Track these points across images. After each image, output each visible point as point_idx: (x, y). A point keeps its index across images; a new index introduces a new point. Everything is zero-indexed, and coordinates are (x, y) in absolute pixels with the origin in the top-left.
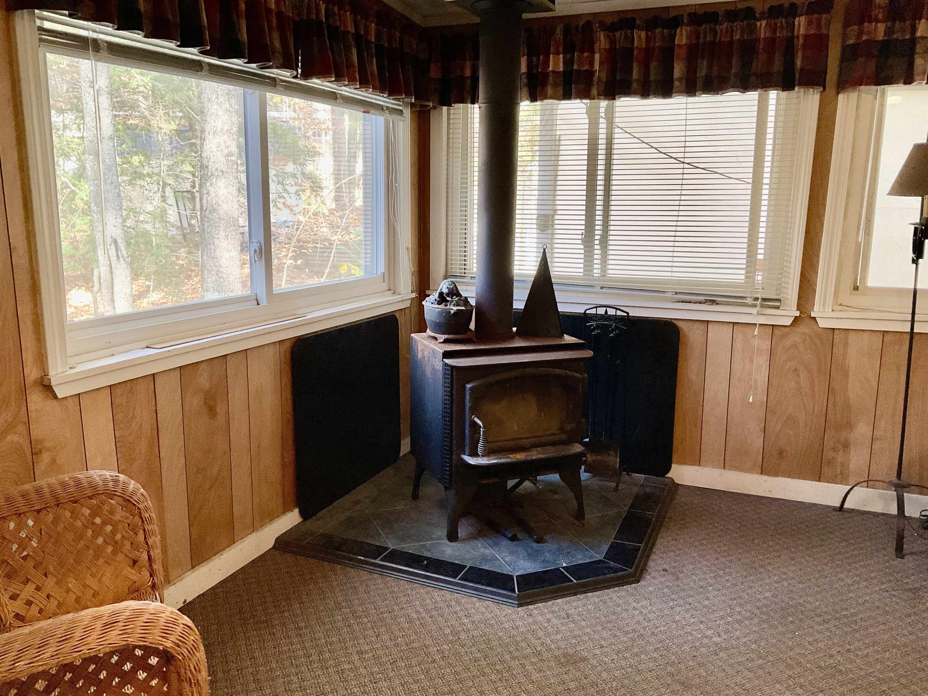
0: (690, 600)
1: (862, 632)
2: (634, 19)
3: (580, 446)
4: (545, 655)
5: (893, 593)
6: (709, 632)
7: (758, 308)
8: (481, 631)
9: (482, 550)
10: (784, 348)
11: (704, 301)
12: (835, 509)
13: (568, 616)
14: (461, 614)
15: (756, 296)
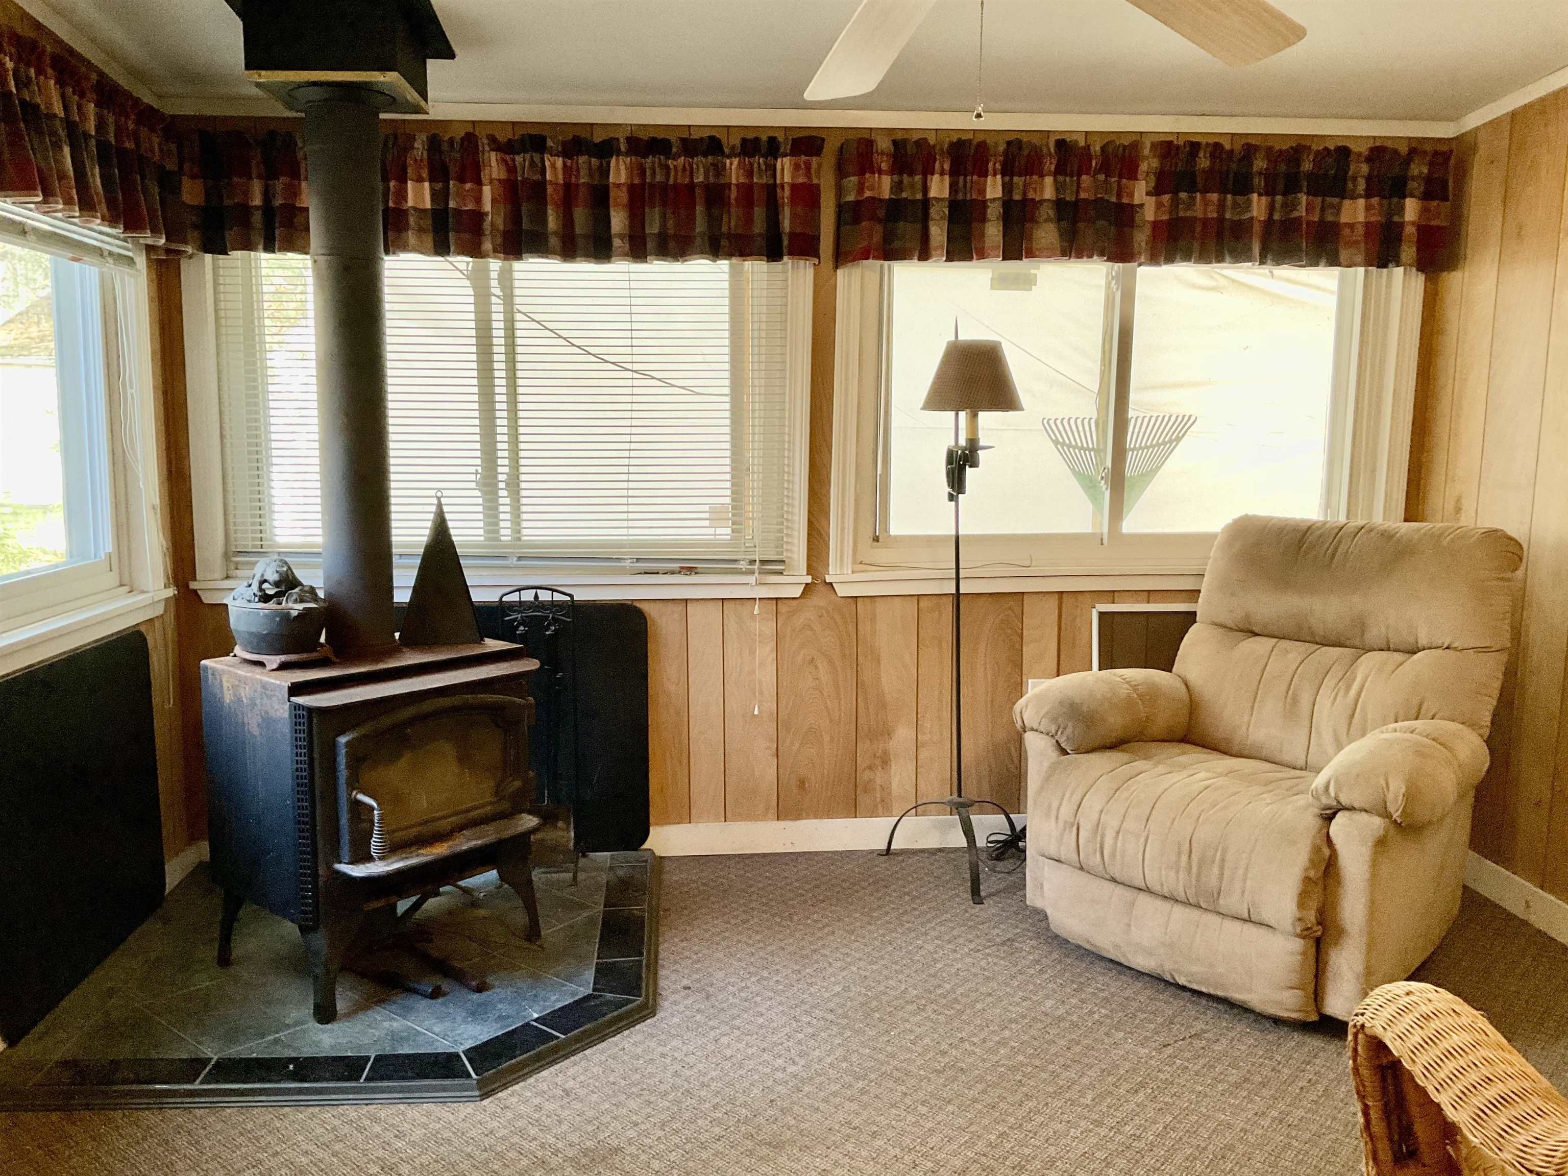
0: (737, 1022)
1: (968, 1011)
2: (543, 139)
3: (531, 817)
4: (554, 1161)
5: (987, 951)
6: (780, 1062)
7: (756, 574)
8: (433, 1153)
9: (386, 1024)
10: (794, 630)
11: (678, 569)
12: (880, 854)
13: (567, 1093)
14: (388, 1137)
15: (752, 557)
